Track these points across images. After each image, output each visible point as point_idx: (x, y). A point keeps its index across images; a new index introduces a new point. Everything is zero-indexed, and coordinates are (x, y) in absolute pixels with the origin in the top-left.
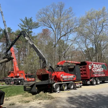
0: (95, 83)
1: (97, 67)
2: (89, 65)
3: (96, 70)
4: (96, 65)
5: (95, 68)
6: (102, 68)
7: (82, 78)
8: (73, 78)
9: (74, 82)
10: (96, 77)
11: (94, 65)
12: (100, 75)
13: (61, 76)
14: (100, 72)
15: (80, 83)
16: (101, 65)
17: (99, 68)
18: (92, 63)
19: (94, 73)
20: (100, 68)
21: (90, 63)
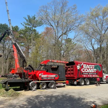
0: (83, 84)
1: (89, 68)
2: (78, 65)
3: (86, 70)
4: (88, 65)
5: (85, 68)
6: (95, 69)
7: (67, 78)
8: (54, 78)
9: (56, 81)
10: (85, 78)
11: (84, 65)
12: (91, 76)
13: (40, 75)
14: (91, 73)
15: (64, 83)
16: (93, 66)
17: (90, 69)
18: (81, 63)
19: (83, 74)
20: (92, 68)
21: (79, 63)
